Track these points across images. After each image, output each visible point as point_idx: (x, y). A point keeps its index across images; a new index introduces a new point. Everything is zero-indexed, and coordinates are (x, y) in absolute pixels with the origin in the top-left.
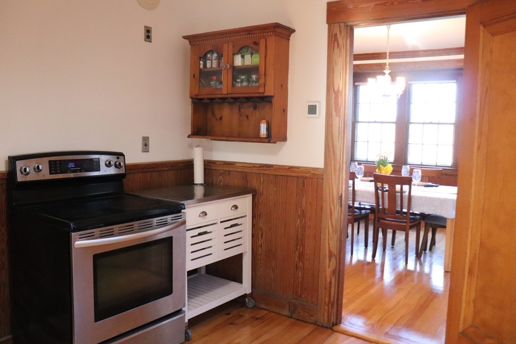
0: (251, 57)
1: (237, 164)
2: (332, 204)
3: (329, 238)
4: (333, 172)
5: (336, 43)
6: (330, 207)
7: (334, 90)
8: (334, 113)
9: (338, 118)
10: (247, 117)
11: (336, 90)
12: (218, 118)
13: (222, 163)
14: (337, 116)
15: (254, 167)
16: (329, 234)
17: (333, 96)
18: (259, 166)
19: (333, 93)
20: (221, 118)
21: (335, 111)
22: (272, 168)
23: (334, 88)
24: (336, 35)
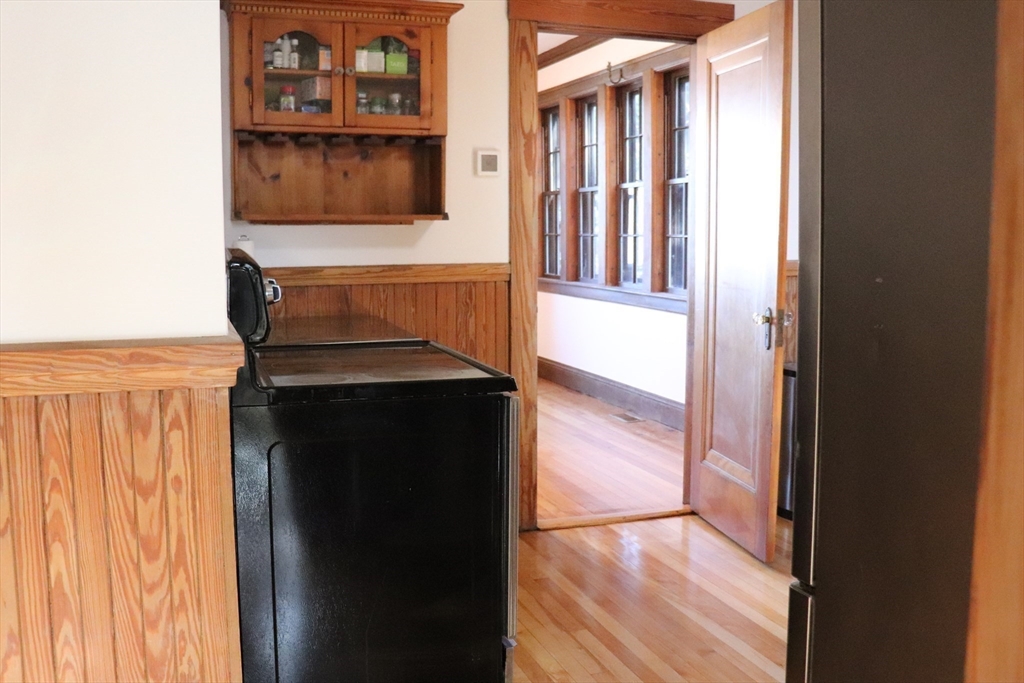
0: (385, 57)
1: (326, 271)
2: (526, 321)
3: (523, 380)
4: (526, 268)
5: (524, 54)
6: (524, 327)
7: (523, 131)
8: (525, 170)
9: (531, 178)
10: (346, 174)
11: (527, 130)
12: (267, 176)
13: (289, 272)
14: (529, 174)
15: (368, 272)
16: (523, 372)
17: (523, 141)
18: (381, 269)
19: (522, 137)
20: (276, 177)
21: (527, 166)
22: (408, 272)
23: (522, 128)
24: (524, 40)
